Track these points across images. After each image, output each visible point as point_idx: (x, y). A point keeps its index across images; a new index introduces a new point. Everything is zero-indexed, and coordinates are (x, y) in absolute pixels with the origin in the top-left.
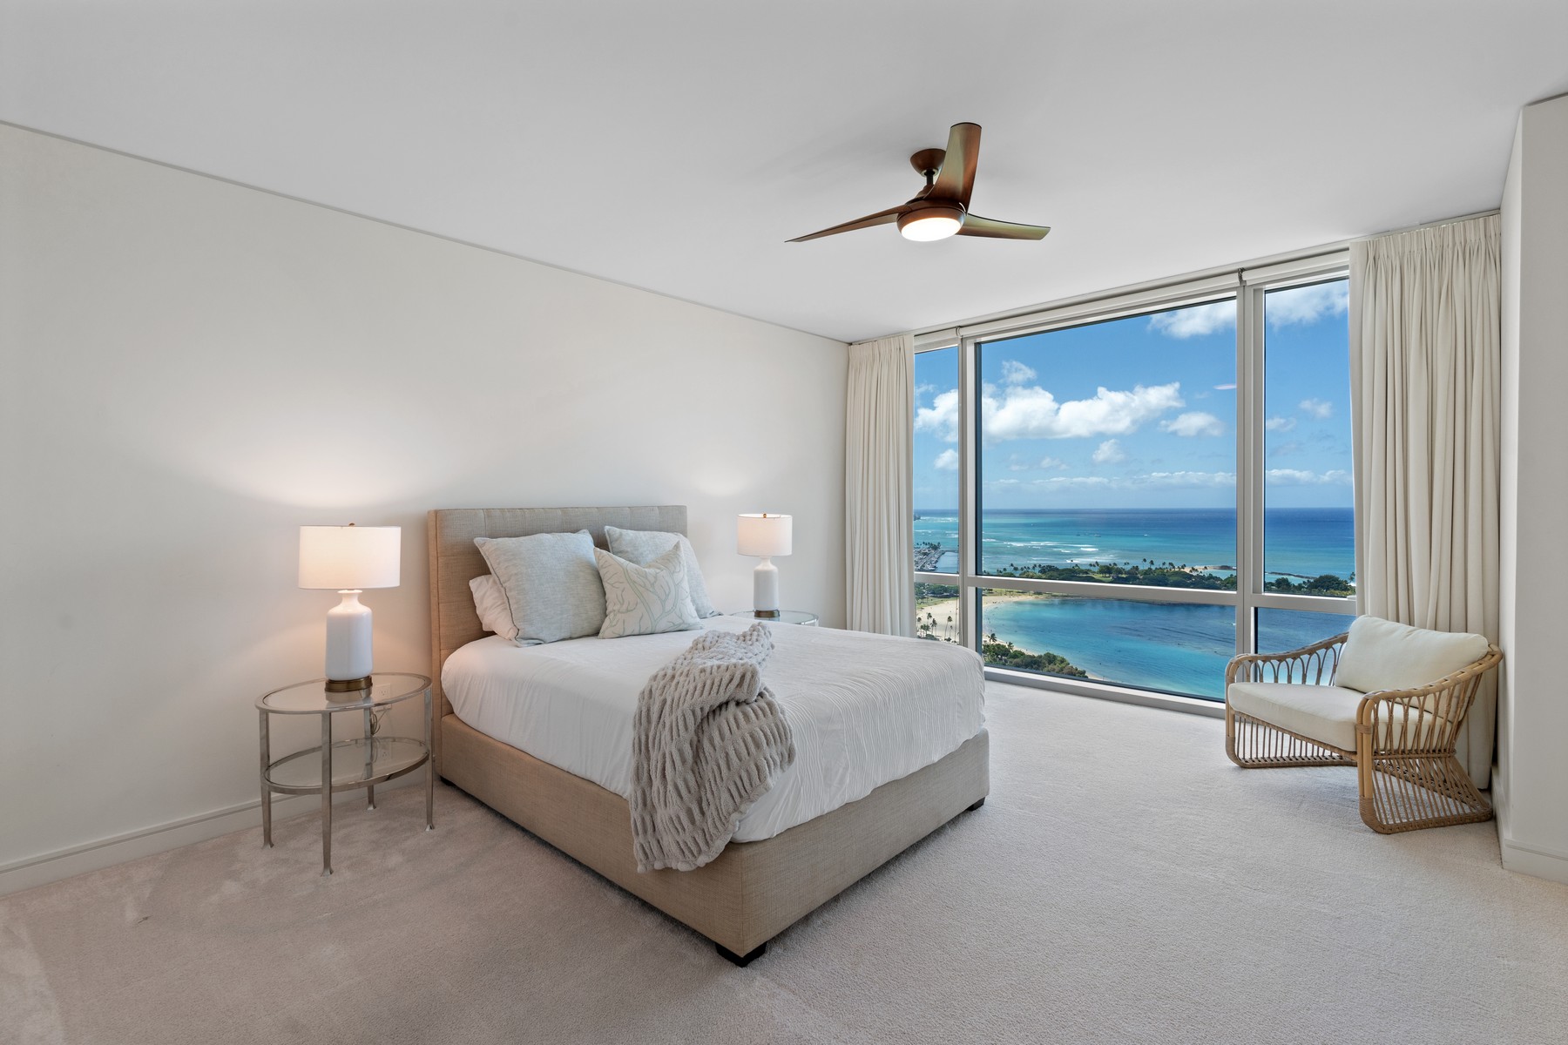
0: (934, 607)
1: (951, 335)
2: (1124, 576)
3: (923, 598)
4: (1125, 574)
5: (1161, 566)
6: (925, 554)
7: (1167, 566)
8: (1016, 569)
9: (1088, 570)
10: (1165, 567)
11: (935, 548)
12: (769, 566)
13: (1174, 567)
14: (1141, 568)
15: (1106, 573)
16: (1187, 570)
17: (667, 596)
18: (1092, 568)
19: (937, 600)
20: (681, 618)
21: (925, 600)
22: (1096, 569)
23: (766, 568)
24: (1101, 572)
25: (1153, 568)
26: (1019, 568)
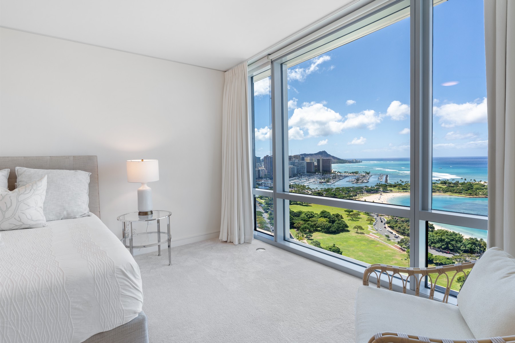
0: (367, 197)
1: (265, 60)
2: (452, 185)
3: (363, 193)
4: (453, 184)
5: (470, 181)
6: (364, 176)
7: (473, 181)
8: (403, 182)
9: (435, 183)
10: (471, 181)
11: (368, 174)
12: (146, 188)
13: (476, 182)
14: (460, 182)
15: (444, 184)
16: (482, 183)
17: (8, 209)
18: (437, 182)
19: (369, 194)
20: (20, 221)
21: (363, 194)
22: (439, 182)
23: (144, 189)
24: (441, 183)
25: (466, 182)
26: (404, 182)
